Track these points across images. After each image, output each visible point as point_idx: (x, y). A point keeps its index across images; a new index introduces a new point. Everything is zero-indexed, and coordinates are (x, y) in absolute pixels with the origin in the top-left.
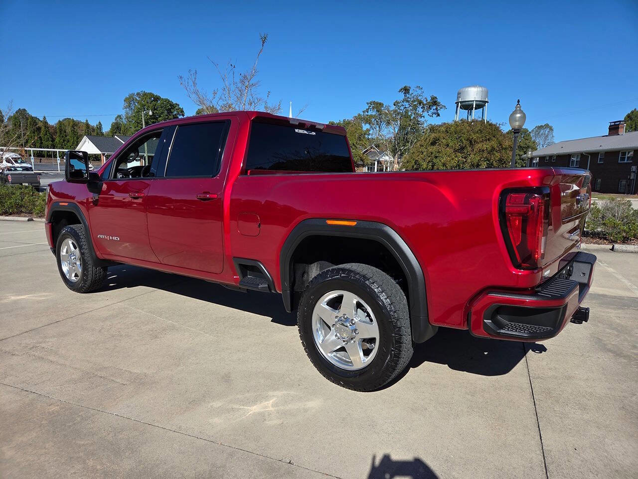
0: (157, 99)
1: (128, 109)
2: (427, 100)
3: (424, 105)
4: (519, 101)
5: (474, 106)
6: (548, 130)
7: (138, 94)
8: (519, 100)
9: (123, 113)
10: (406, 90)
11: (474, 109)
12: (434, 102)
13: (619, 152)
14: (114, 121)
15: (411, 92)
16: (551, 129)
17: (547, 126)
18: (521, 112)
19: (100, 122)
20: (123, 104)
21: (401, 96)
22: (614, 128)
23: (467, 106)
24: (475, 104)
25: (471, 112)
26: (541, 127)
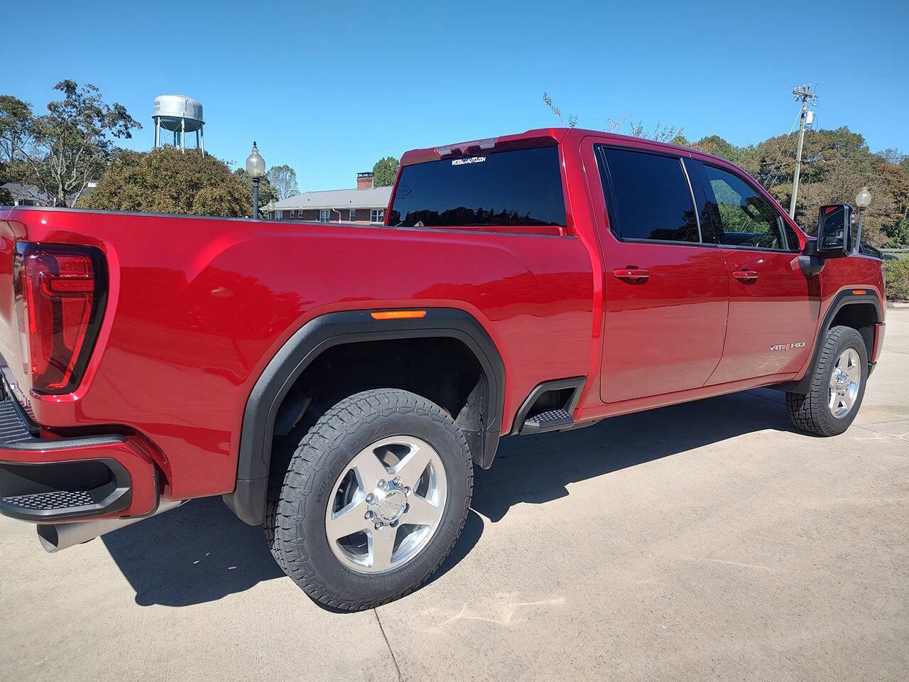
2: (109, 109)
3: (103, 116)
4: (255, 144)
5: (183, 127)
6: (289, 174)
8: (255, 142)
10: (69, 87)
11: (183, 131)
12: (122, 114)
13: (370, 210)
15: (78, 91)
16: (293, 173)
17: (286, 168)
18: (258, 156)
21: (61, 96)
22: (363, 181)
23: (171, 124)
24: (183, 122)
25: (179, 135)
26: (280, 168)
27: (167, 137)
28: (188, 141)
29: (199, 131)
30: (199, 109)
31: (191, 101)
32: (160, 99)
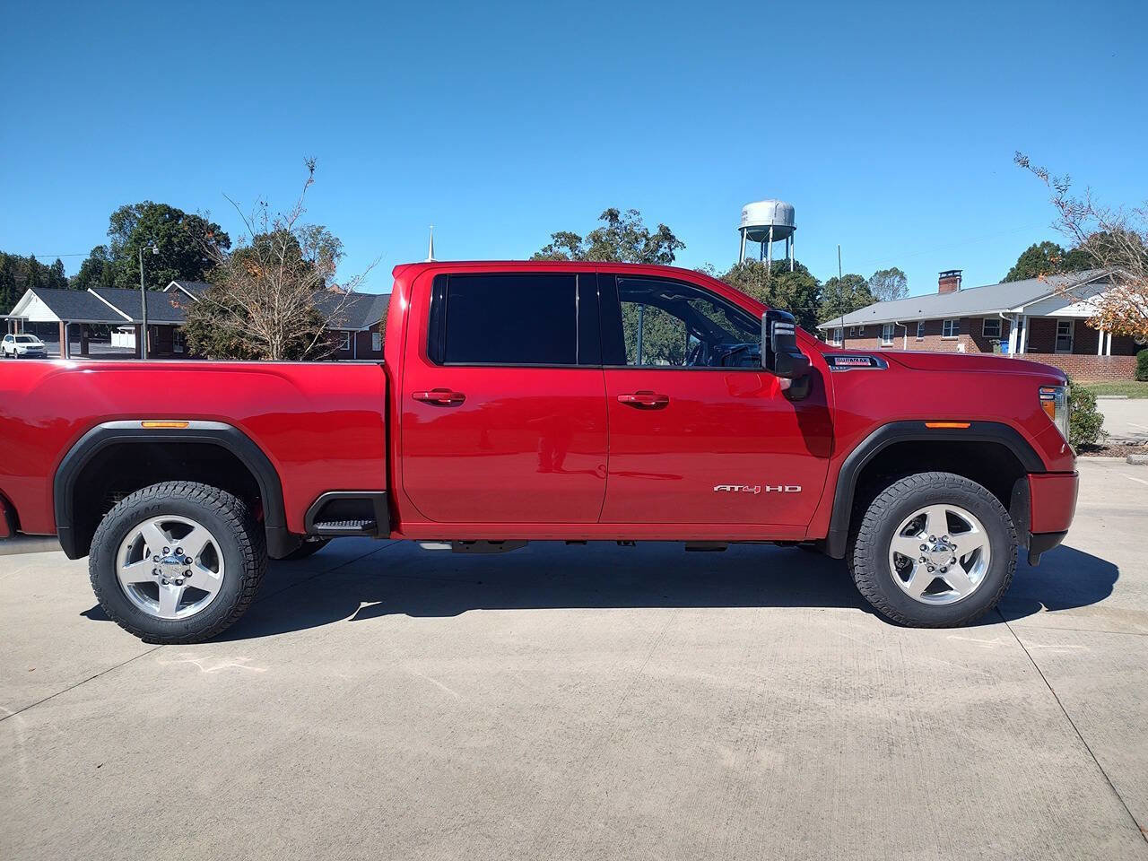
0: (176, 215)
1: (117, 235)
5: (771, 236)
6: (898, 279)
7: (140, 207)
9: (107, 242)
10: (613, 216)
11: (771, 240)
13: (943, 320)
14: (89, 258)
15: (620, 218)
16: (903, 277)
17: (895, 271)
19: (59, 260)
20: (107, 224)
22: (946, 283)
23: (758, 234)
24: (771, 231)
25: (767, 246)
26: (886, 273)
27: (753, 249)
28: (777, 251)
29: (790, 238)
30: (790, 213)
31: (781, 205)
32: (747, 208)
